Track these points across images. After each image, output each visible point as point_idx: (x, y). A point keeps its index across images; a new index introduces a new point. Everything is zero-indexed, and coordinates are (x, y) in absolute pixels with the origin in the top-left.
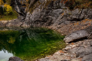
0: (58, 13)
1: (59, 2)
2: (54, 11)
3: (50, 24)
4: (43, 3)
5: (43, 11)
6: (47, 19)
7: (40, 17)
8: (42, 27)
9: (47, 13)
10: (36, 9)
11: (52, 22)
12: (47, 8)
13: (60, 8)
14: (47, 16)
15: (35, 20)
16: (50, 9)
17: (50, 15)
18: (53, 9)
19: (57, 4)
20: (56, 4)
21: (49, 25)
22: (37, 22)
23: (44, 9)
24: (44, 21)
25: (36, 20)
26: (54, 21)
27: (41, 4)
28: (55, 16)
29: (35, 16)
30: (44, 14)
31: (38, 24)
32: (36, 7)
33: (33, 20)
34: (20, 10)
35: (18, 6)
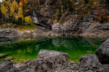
0: (87, 25)
1: (88, 18)
2: (84, 23)
3: (80, 32)
4: (74, 17)
5: (74, 23)
6: (78, 29)
7: (72, 28)
8: (74, 35)
9: (78, 24)
10: (68, 21)
11: (82, 31)
12: (78, 21)
13: (88, 21)
14: (78, 27)
15: (67, 30)
16: (80, 22)
17: (80, 26)
18: (83, 22)
19: (87, 19)
20: (86, 19)
21: (80, 34)
22: (68, 31)
23: (75, 21)
24: (75, 30)
25: (68, 30)
26: (83, 30)
27: (72, 18)
28: (84, 27)
29: (66, 26)
30: (76, 25)
31: (70, 33)
32: (67, 20)
33: (65, 29)
34: (39, 21)
35: (37, 17)
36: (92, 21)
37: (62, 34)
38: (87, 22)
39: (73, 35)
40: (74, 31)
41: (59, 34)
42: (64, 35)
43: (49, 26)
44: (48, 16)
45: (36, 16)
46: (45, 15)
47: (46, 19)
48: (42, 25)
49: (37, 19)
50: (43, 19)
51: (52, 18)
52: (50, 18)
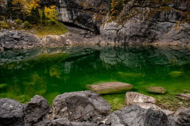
0: (165, 27)
1: (169, 14)
2: (160, 24)
3: (153, 40)
4: (144, 12)
5: (144, 23)
6: (149, 33)
7: (140, 31)
9: (150, 25)
10: (133, 18)
11: (156, 37)
12: (151, 19)
13: (168, 21)
14: (149, 30)
15: (132, 35)
16: (154, 21)
17: (152, 29)
18: (158, 21)
19: (167, 16)
20: (165, 16)
21: (152, 42)
22: (134, 37)
23: (146, 20)
24: (145, 36)
25: (134, 35)
26: (158, 36)
27: (141, 13)
28: (161, 30)
29: (131, 28)
30: (146, 26)
31: (136, 40)
32: (132, 17)
33: (128, 34)
34: (72, 16)
35: (68, 10)
36: (174, 21)
37: (123, 41)
38: (165, 22)
39: (142, 44)
40: (143, 37)
41: (117, 42)
42: (125, 44)
43: (93, 26)
44: (91, 9)
45: (67, 7)
46: (85, 6)
47: (88, 13)
48: (78, 25)
49: (68, 14)
50: (82, 14)
51: (99, 11)
52: (95, 12)
